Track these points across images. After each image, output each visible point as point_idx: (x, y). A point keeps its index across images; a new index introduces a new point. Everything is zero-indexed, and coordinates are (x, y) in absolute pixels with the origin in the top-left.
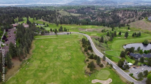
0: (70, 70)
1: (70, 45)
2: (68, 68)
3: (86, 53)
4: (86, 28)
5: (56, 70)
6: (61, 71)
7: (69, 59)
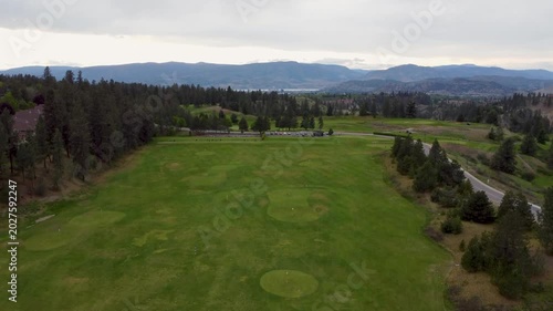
0: (320, 280)
1: (326, 167)
2: (297, 263)
3: (428, 197)
4: (406, 126)
5: (205, 268)
6: (243, 279)
7: (312, 217)
